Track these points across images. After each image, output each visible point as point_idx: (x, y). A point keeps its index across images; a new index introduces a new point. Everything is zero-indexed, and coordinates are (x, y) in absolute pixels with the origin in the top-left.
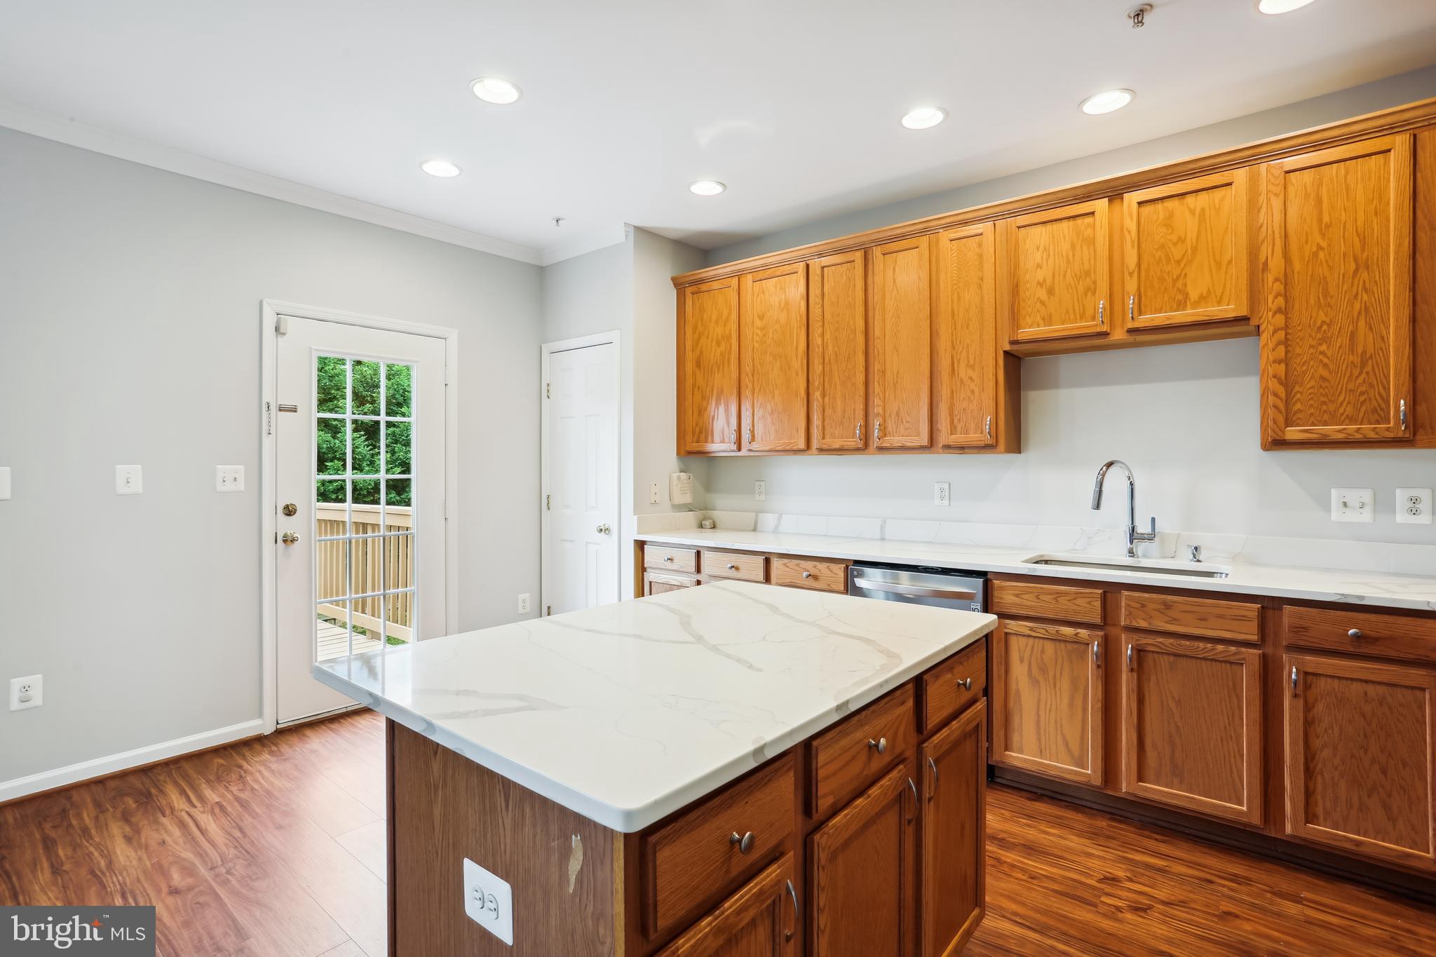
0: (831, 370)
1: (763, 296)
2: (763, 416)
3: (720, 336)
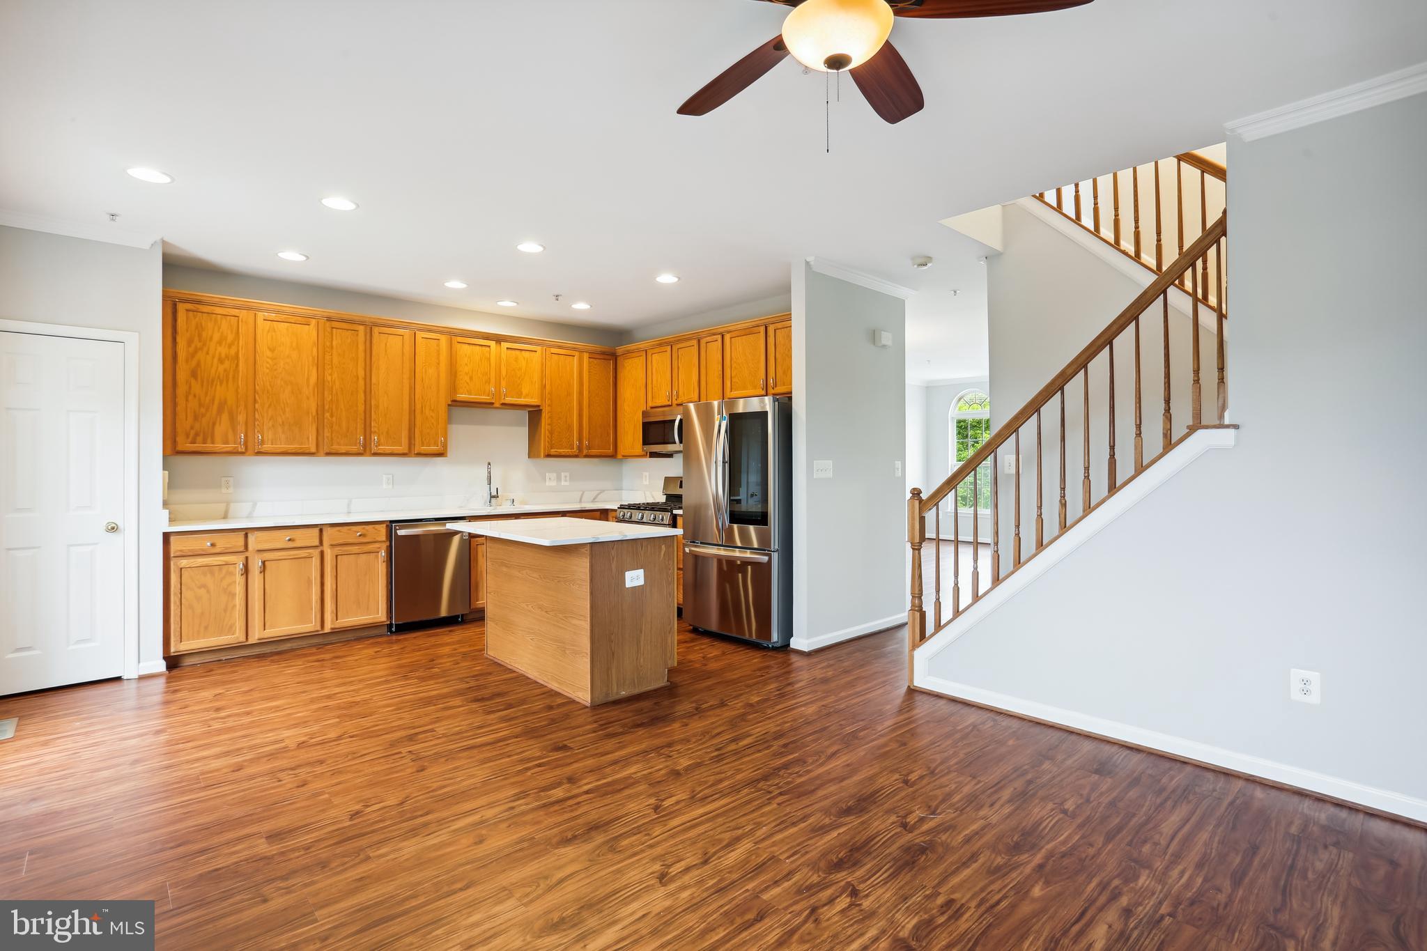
0: (337, 400)
1: (274, 334)
2: (273, 426)
3: (223, 355)
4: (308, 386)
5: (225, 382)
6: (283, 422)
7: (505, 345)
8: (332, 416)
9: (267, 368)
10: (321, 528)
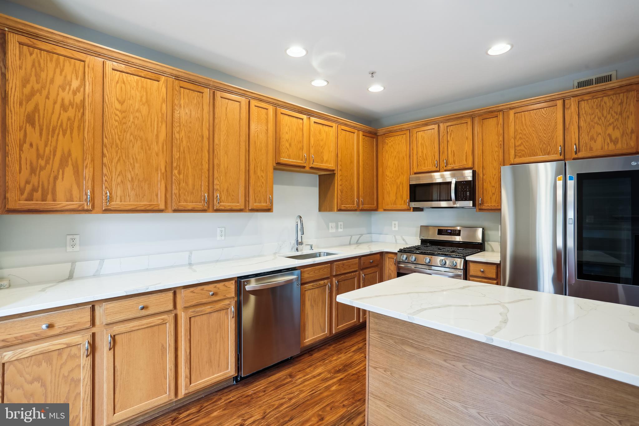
0: (185, 158)
1: (123, 85)
2: (122, 182)
3: (67, 102)
4: (157, 143)
5: (68, 132)
6: (132, 178)
7: (313, 119)
8: (179, 173)
9: (116, 121)
10: (174, 291)
